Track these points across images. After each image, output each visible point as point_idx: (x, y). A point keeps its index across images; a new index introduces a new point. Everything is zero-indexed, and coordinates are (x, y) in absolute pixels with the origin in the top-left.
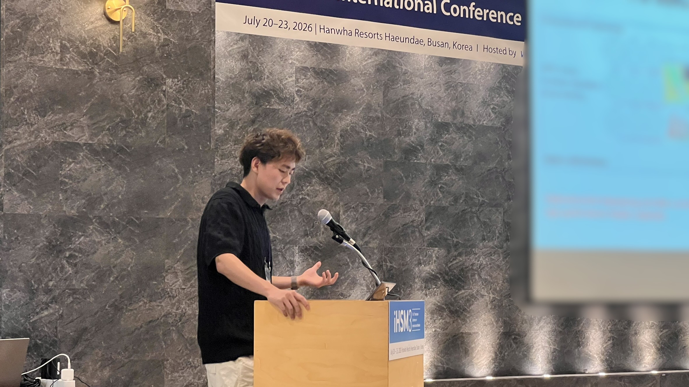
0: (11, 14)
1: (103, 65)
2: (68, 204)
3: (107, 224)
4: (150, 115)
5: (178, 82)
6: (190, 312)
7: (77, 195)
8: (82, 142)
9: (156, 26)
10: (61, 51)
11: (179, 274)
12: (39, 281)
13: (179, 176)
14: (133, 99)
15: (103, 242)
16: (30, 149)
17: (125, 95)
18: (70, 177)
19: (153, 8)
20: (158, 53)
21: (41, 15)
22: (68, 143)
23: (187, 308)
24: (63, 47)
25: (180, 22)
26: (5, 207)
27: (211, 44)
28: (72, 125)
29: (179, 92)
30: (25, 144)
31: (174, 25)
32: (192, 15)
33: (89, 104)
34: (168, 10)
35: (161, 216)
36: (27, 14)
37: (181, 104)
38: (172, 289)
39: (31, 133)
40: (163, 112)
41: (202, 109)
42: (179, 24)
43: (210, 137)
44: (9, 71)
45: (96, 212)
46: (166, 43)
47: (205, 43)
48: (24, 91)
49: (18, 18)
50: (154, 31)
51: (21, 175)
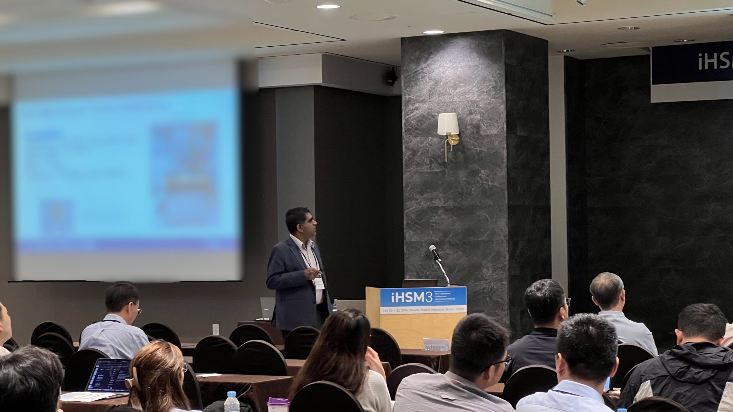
0: (407, 149)
1: (449, 167)
2: (435, 236)
3: (454, 245)
4: (473, 189)
5: (487, 171)
6: (495, 287)
7: (439, 231)
8: (440, 205)
9: (476, 145)
10: (430, 163)
11: (490, 269)
12: (422, 272)
13: (489, 219)
14: (464, 183)
15: (451, 253)
16: (417, 211)
17: (460, 181)
18: (435, 223)
19: (473, 136)
20: (476, 158)
21: (420, 148)
22: (434, 207)
23: (494, 286)
24: (431, 161)
25: (488, 140)
26: (407, 239)
27: (504, 149)
28: (435, 198)
29: (488, 176)
30: (415, 209)
31: (485, 142)
32: (494, 136)
33: (443, 187)
34: (481, 135)
35: (480, 240)
36: (414, 148)
37: (489, 182)
38: (486, 276)
39: (417, 204)
40: (480, 187)
41: (500, 184)
42: (487, 141)
43: (505, 198)
44: (407, 176)
45: (448, 239)
46: (481, 152)
47: (501, 149)
48: (414, 185)
49: (410, 151)
50: (474, 147)
51: (413, 224)
